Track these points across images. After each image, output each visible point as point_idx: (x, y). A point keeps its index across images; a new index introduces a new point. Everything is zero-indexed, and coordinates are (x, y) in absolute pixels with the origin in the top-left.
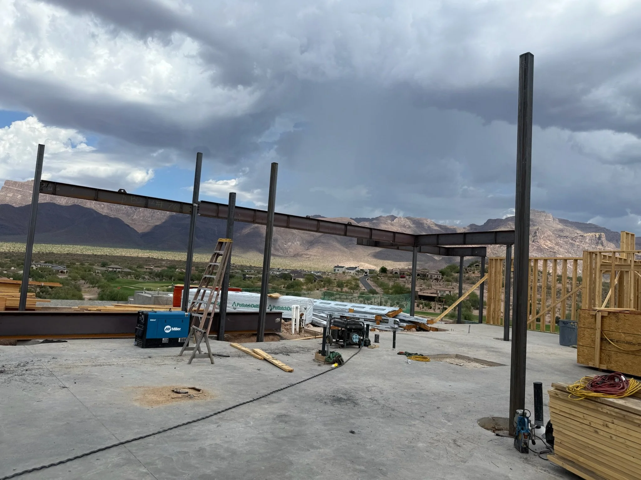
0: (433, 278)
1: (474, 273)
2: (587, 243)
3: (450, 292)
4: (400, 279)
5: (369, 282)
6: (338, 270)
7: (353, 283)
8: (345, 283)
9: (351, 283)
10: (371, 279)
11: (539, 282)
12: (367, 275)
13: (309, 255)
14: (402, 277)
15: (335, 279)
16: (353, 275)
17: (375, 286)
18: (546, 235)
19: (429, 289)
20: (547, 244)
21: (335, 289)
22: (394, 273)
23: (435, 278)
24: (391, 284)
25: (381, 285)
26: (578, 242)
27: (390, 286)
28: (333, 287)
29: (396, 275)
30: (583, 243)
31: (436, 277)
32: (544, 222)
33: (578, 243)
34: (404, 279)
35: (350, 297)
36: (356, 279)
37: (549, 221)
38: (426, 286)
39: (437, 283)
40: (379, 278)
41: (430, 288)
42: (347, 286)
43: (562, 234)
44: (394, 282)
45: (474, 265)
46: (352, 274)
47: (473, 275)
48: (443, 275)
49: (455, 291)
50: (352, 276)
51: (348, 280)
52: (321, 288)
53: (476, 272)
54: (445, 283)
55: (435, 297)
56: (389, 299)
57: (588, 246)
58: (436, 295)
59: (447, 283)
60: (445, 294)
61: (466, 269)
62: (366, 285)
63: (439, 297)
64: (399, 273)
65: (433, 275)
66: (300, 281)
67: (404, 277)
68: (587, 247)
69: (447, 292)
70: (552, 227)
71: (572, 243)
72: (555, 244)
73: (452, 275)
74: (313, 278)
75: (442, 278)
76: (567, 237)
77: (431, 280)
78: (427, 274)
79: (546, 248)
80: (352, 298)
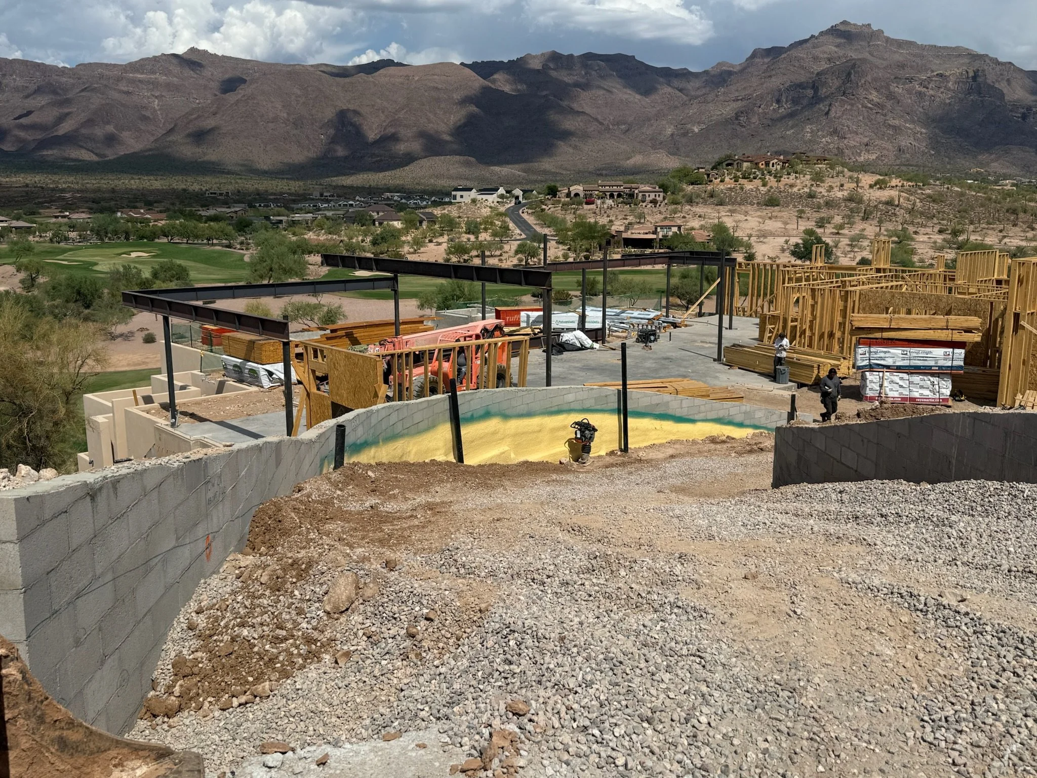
0: (648, 199)
1: (722, 181)
2: (949, 90)
3: (679, 227)
4: (586, 207)
5: (525, 216)
6: (462, 197)
7: (497, 223)
8: (480, 224)
9: (492, 223)
10: (530, 211)
11: (842, 190)
12: (520, 202)
13: (378, 156)
14: (587, 203)
15: (459, 217)
16: (492, 205)
17: (538, 224)
18: (869, 78)
19: (639, 223)
20: (870, 97)
21: (465, 237)
22: (572, 195)
23: (651, 198)
24: (570, 218)
25: (550, 222)
26: (932, 89)
27: (569, 224)
28: (460, 233)
29: (577, 199)
30: (942, 90)
31: (652, 196)
32: (867, 49)
33: (931, 92)
34: (593, 206)
35: (498, 253)
36: (501, 214)
37: (878, 45)
38: (635, 217)
39: (655, 210)
40: (544, 207)
41: (642, 221)
42: (486, 229)
43: (901, 73)
44: (574, 213)
45: (724, 164)
46: (489, 203)
47: (722, 187)
48: (665, 191)
49: (687, 222)
50: (491, 207)
51: (487, 217)
52: (435, 237)
53: (727, 179)
54: (670, 208)
55: (651, 240)
56: (569, 249)
57: (952, 97)
58: (654, 236)
59: (673, 207)
60: (670, 234)
61: (708, 175)
62: (523, 225)
63: (661, 240)
64: (582, 195)
65: (647, 194)
66: (393, 226)
67: (592, 203)
68: (949, 99)
69: (675, 229)
70: (884, 60)
71: (920, 93)
72: (887, 97)
73: (682, 190)
74: (418, 218)
75: (664, 198)
76: (911, 80)
77: (644, 204)
78: (636, 191)
79: (870, 105)
80: (501, 255)
